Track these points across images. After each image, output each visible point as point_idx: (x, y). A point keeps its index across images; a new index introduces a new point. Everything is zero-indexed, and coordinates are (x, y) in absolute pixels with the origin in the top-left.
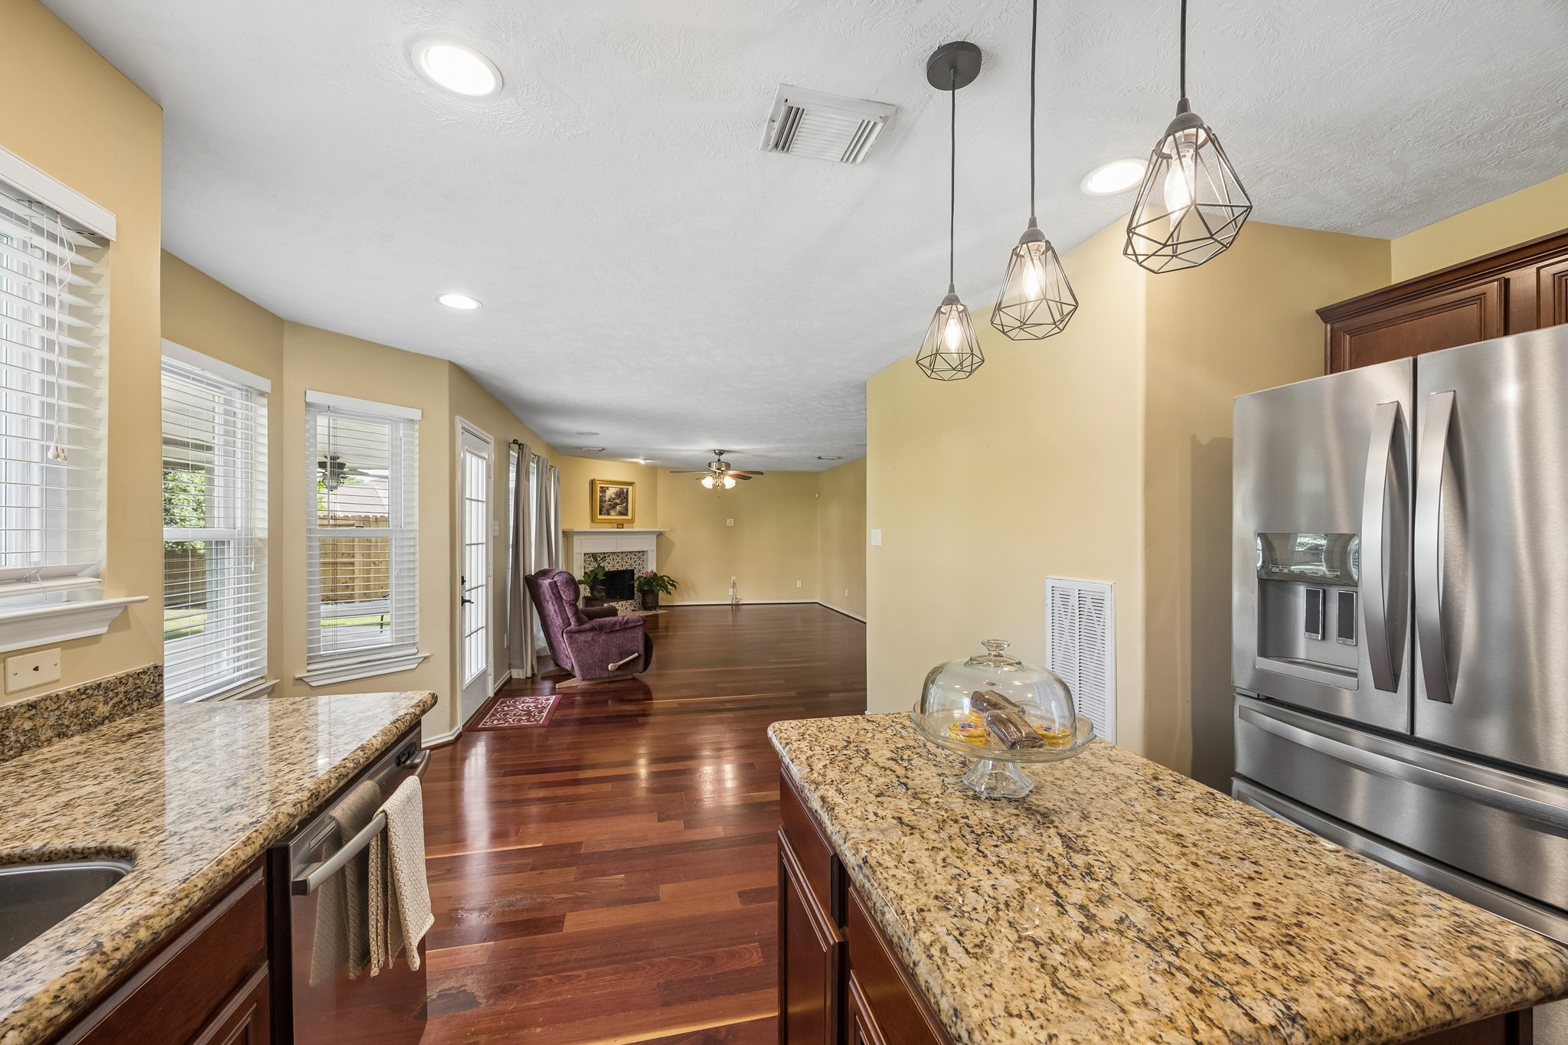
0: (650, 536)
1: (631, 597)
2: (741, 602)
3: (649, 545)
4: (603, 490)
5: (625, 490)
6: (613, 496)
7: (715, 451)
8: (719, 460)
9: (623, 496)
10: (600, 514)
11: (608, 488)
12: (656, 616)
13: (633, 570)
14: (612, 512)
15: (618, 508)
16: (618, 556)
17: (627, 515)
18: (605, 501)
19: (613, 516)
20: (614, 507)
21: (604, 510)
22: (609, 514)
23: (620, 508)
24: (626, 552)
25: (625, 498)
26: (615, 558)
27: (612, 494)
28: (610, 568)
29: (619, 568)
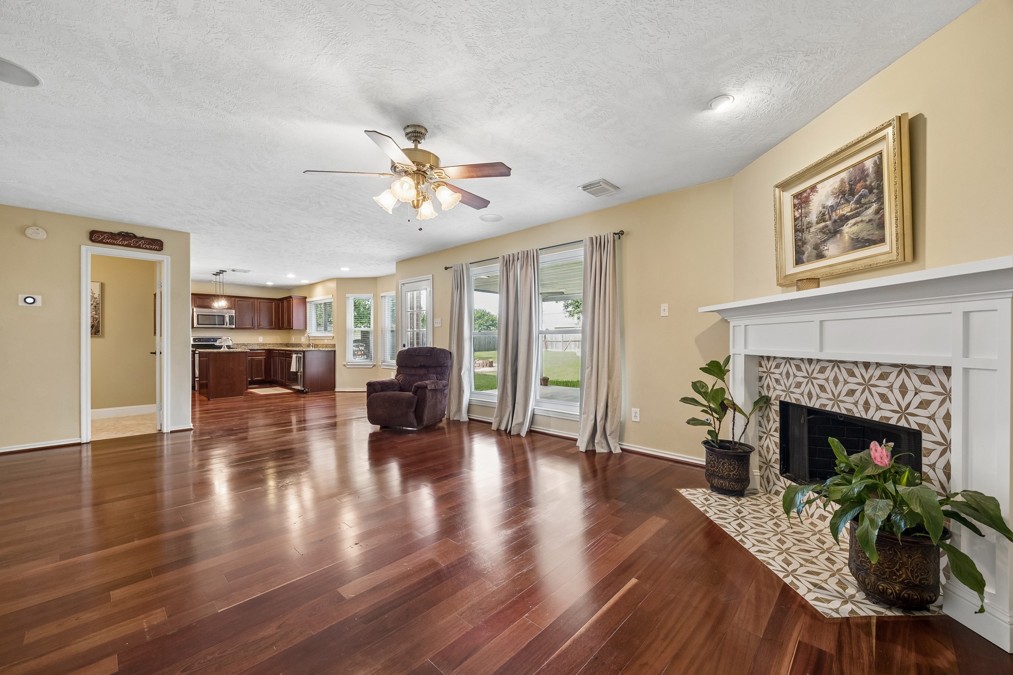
4: (803, 200)
6: (831, 202)
10: (799, 262)
11: (813, 188)
14: (831, 248)
15: (848, 230)
16: (852, 374)
18: (810, 225)
20: (833, 232)
21: (808, 249)
22: (820, 256)
23: (855, 228)
24: (878, 365)
25: (871, 192)
26: (841, 379)
27: (827, 198)
28: (825, 402)
29: (855, 410)
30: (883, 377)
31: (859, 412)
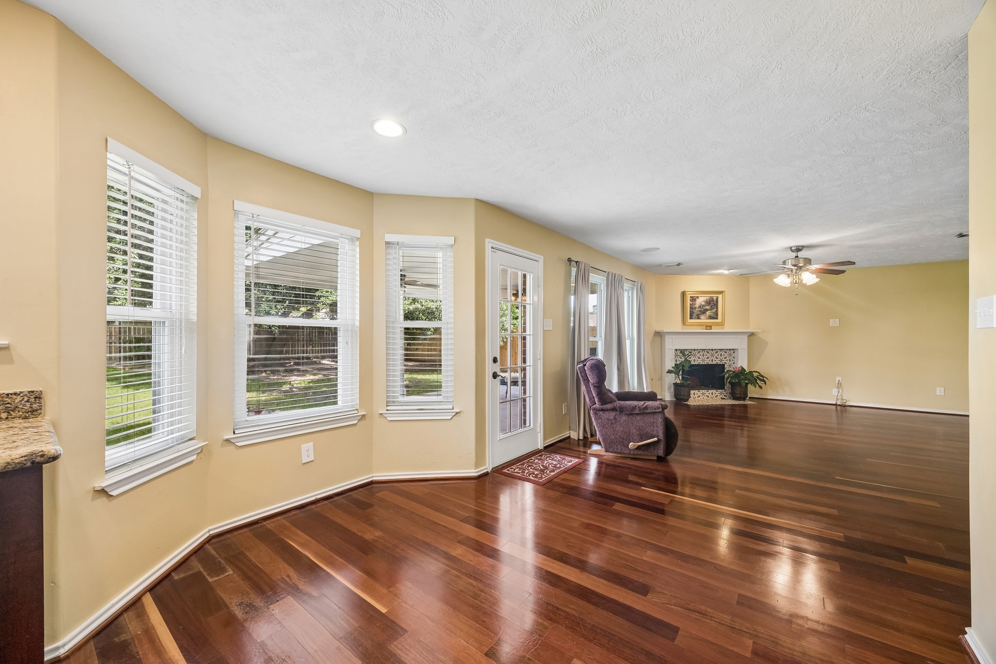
0: (740, 337)
1: (722, 387)
2: (848, 404)
3: (741, 344)
4: (693, 299)
5: (715, 298)
6: (703, 304)
7: (791, 248)
8: (797, 257)
9: (713, 304)
10: (691, 318)
11: (698, 297)
12: (745, 406)
13: (723, 365)
14: (702, 317)
15: (708, 313)
16: (708, 353)
17: (717, 319)
18: (695, 308)
19: (704, 320)
20: (704, 312)
21: (695, 315)
22: (699, 318)
23: (710, 313)
24: (715, 349)
25: (715, 305)
26: (705, 354)
27: (702, 302)
28: (700, 362)
29: (709, 362)
30: (716, 353)
31: (710, 363)
